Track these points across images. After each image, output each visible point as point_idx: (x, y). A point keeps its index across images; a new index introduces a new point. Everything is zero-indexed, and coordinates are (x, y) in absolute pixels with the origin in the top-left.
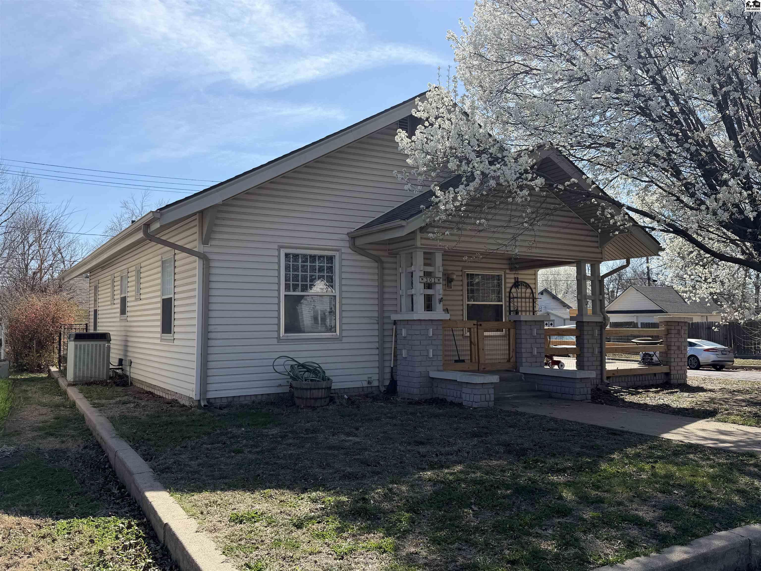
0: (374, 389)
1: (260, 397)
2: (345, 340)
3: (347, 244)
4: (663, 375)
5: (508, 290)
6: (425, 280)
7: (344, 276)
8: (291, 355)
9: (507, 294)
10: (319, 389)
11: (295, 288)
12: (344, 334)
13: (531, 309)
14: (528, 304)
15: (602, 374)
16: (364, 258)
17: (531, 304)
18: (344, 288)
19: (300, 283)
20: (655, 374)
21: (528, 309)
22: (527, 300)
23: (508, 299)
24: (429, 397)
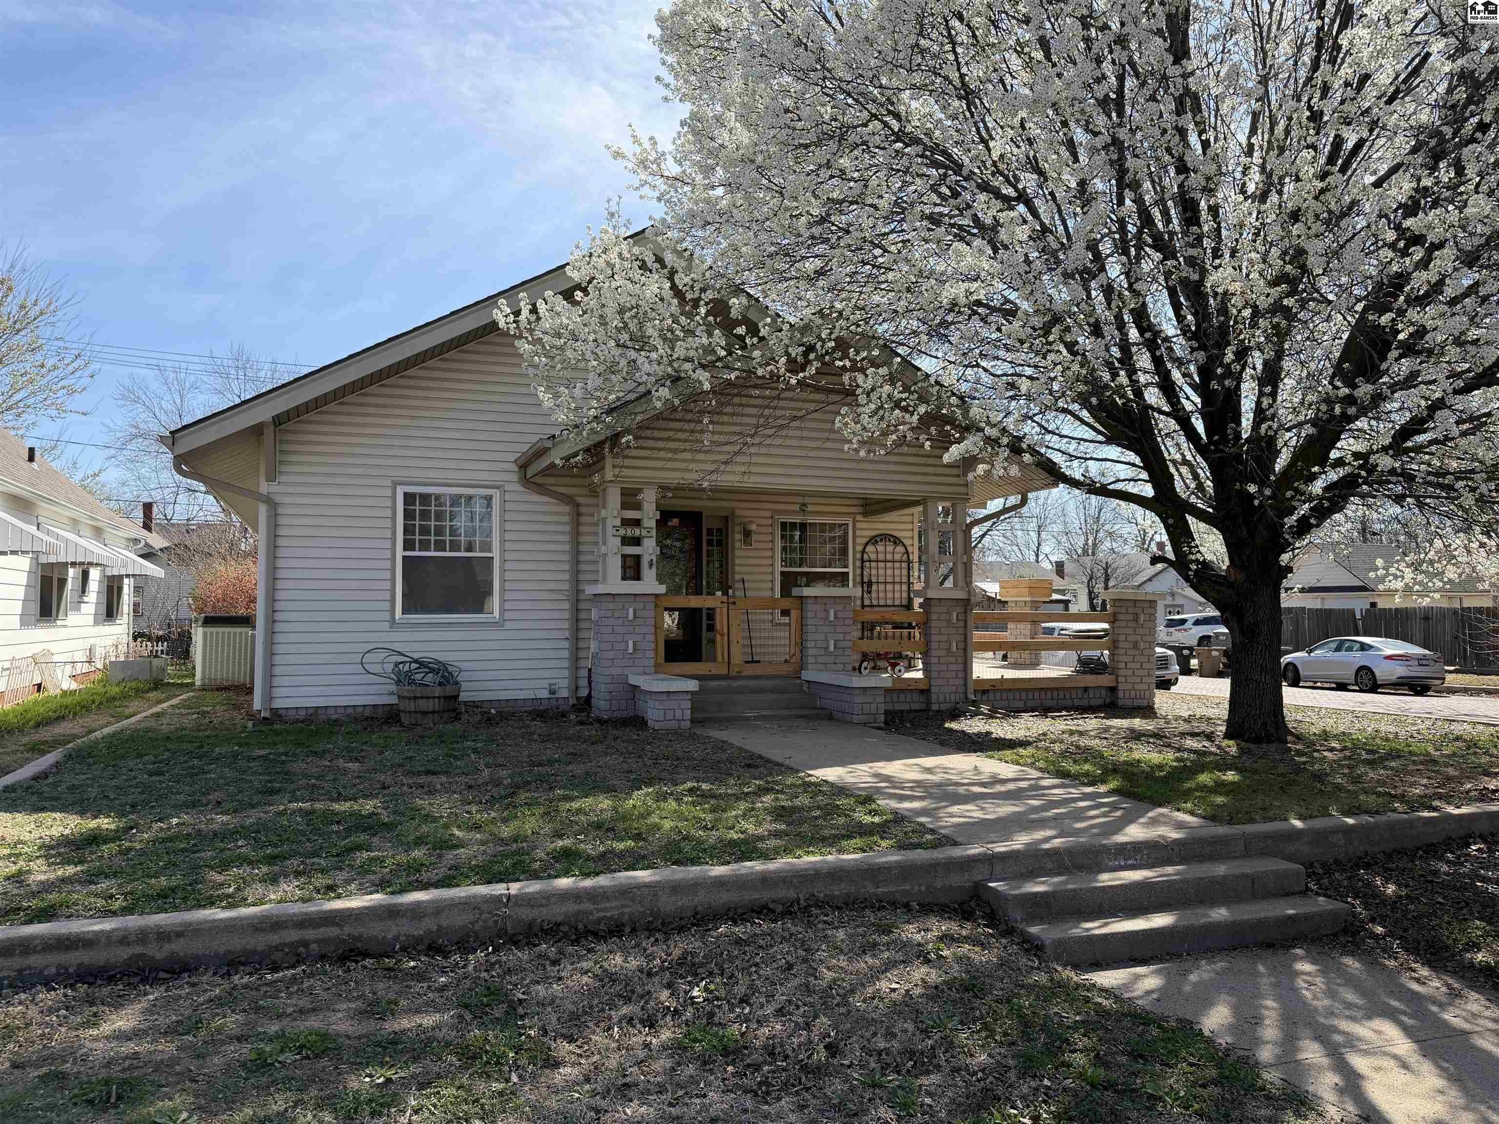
0: (561, 702)
1: (360, 710)
2: (508, 625)
3: (515, 478)
4: (1103, 693)
5: (859, 548)
6: (622, 532)
7: (508, 526)
8: (398, 647)
9: (859, 556)
10: (428, 698)
11: (425, 546)
12: (507, 615)
13: (905, 579)
14: (897, 572)
15: (965, 685)
16: (546, 499)
17: (905, 572)
18: (508, 546)
19: (433, 538)
20: (1086, 689)
21: (897, 579)
22: (897, 565)
23: (858, 563)
24: (624, 714)
